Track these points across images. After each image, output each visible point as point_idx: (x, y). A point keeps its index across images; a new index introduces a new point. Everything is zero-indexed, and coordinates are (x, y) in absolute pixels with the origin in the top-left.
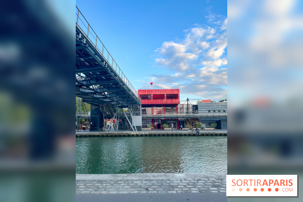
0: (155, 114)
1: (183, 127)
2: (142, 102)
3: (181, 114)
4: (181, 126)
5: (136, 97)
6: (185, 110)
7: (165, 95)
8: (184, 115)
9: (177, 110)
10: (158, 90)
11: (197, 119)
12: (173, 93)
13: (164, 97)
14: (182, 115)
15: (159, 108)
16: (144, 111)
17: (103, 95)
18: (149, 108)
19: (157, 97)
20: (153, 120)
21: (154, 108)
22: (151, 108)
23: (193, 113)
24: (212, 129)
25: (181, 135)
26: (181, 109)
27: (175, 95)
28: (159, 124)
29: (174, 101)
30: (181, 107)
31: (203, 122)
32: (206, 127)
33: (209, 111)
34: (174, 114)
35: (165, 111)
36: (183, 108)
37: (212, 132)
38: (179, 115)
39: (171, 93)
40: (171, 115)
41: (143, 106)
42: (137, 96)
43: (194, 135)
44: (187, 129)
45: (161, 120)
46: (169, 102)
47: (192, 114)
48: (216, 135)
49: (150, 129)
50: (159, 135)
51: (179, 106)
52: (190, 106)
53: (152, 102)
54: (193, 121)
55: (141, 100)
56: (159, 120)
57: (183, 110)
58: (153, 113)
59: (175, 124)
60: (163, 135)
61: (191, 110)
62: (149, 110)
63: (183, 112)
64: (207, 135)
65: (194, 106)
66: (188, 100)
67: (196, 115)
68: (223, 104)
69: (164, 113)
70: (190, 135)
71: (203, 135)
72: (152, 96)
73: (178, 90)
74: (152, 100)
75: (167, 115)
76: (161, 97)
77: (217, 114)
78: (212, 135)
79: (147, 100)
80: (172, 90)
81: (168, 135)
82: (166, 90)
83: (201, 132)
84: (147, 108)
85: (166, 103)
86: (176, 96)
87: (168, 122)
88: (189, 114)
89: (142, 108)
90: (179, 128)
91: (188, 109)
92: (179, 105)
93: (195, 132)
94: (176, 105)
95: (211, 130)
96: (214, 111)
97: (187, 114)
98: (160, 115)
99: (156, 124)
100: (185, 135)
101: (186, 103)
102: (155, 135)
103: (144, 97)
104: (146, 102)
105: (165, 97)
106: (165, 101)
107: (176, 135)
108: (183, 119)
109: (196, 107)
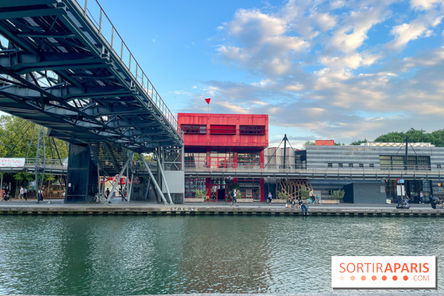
0: (214, 167)
1: (274, 197)
2: (185, 140)
3: (270, 169)
4: (270, 196)
5: (172, 129)
6: (279, 162)
7: (238, 128)
8: (277, 170)
9: (262, 160)
10: (223, 116)
11: (303, 181)
12: (255, 124)
13: (235, 131)
14: (272, 171)
15: (223, 155)
16: (190, 161)
17: (98, 123)
18: (201, 155)
19: (219, 130)
20: (209, 181)
21: (212, 155)
22: (205, 155)
23: (296, 167)
24: (335, 202)
25: (268, 214)
26: (269, 157)
27: (259, 127)
28: (222, 189)
29: (256, 141)
30: (271, 154)
31: (317, 187)
32: (322, 199)
33: (330, 165)
34: (255, 170)
35: (235, 161)
36: (274, 156)
37: (333, 209)
38: (266, 170)
39: (250, 123)
40: (249, 170)
41: (188, 149)
42: (176, 127)
43: (296, 215)
44: (281, 201)
45: (226, 180)
46: (246, 141)
47: (292, 170)
48: (343, 215)
49: (202, 200)
50: (221, 214)
51: (266, 152)
52: (291, 153)
53: (209, 140)
54: (295, 185)
55: (183, 137)
56: (221, 181)
57: (275, 160)
58: (208, 166)
59: (255, 190)
60: (231, 214)
61: (291, 161)
62: (200, 158)
63: (274, 165)
64: (324, 215)
65: (297, 152)
66: (285, 139)
67: (301, 171)
68: (360, 150)
69: (234, 167)
70: (287, 214)
71: (315, 215)
72: (209, 127)
73: (265, 117)
74: (208, 137)
75: (241, 170)
76: (227, 130)
77: (345, 171)
78: (333, 215)
79: (196, 137)
80: (253, 117)
81: (240, 214)
82: (239, 116)
83: (311, 208)
84: (195, 155)
85: (237, 145)
86: (261, 131)
87: (242, 185)
88: (287, 170)
89: (186, 155)
90: (264, 199)
91: (284, 158)
92: (266, 150)
93: (298, 209)
94: (259, 150)
95: (333, 205)
96: (341, 165)
97: (282, 170)
98: (224, 170)
99: (215, 189)
100: (277, 214)
101: (282, 146)
102: (212, 214)
103: (191, 129)
104: (195, 140)
105: (238, 132)
106: (236, 140)
107: (259, 214)
108: (273, 180)
109: (301, 156)
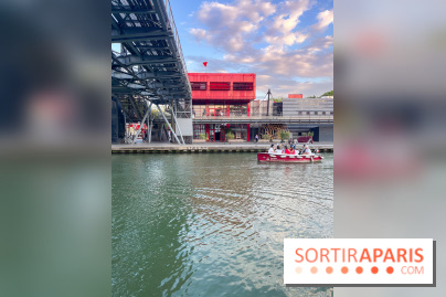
1: (260, 138)
3: (256, 115)
4: (257, 137)
6: (262, 111)
7: (232, 84)
8: (260, 118)
11: (280, 125)
12: (245, 81)
13: (229, 87)
14: (255, 118)
18: (202, 107)
19: (217, 86)
20: (208, 127)
21: (210, 107)
23: (274, 115)
26: (254, 108)
27: (248, 83)
28: (218, 132)
29: (246, 95)
30: (255, 106)
31: (291, 130)
33: (300, 113)
34: (244, 117)
35: (228, 111)
36: (258, 107)
38: (252, 118)
39: (241, 81)
40: (239, 118)
45: (221, 126)
46: (237, 95)
47: (271, 117)
49: (204, 141)
51: (251, 104)
53: (208, 95)
54: (271, 128)
57: (258, 110)
59: (243, 133)
60: (226, 151)
61: (271, 110)
63: (258, 114)
65: (277, 103)
66: (269, 93)
67: (279, 118)
73: (253, 76)
74: (208, 93)
76: (223, 86)
77: (312, 117)
80: (244, 75)
81: (234, 151)
82: (233, 75)
84: (197, 107)
85: (231, 98)
86: (249, 87)
94: (246, 102)
96: (308, 113)
97: (265, 117)
101: (266, 99)
102: (212, 152)
104: (198, 95)
105: (232, 88)
106: (231, 94)
108: (257, 125)
109: (278, 106)
